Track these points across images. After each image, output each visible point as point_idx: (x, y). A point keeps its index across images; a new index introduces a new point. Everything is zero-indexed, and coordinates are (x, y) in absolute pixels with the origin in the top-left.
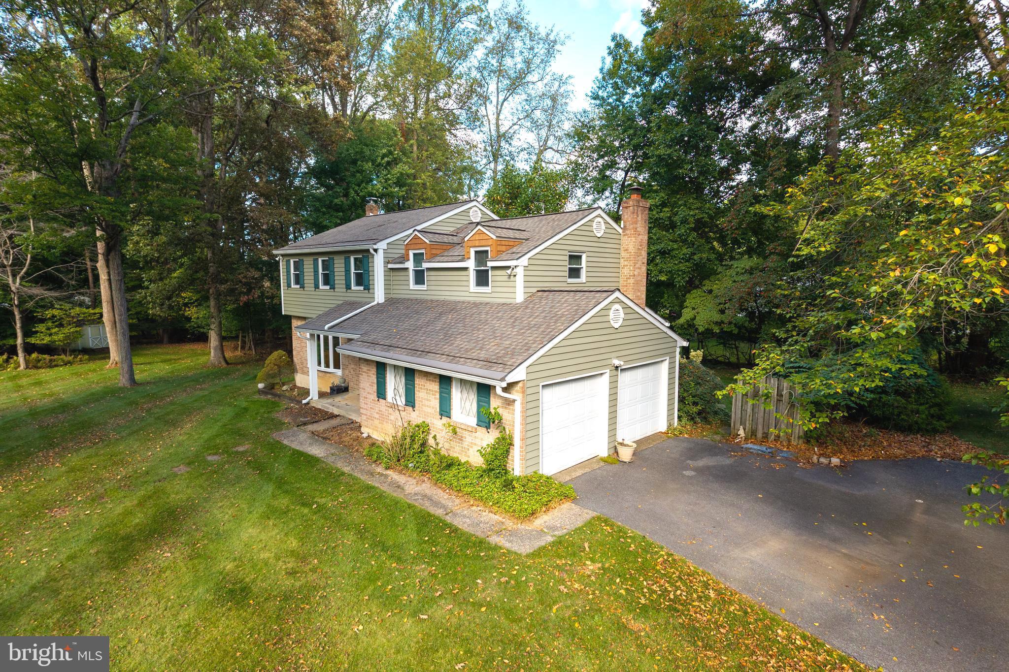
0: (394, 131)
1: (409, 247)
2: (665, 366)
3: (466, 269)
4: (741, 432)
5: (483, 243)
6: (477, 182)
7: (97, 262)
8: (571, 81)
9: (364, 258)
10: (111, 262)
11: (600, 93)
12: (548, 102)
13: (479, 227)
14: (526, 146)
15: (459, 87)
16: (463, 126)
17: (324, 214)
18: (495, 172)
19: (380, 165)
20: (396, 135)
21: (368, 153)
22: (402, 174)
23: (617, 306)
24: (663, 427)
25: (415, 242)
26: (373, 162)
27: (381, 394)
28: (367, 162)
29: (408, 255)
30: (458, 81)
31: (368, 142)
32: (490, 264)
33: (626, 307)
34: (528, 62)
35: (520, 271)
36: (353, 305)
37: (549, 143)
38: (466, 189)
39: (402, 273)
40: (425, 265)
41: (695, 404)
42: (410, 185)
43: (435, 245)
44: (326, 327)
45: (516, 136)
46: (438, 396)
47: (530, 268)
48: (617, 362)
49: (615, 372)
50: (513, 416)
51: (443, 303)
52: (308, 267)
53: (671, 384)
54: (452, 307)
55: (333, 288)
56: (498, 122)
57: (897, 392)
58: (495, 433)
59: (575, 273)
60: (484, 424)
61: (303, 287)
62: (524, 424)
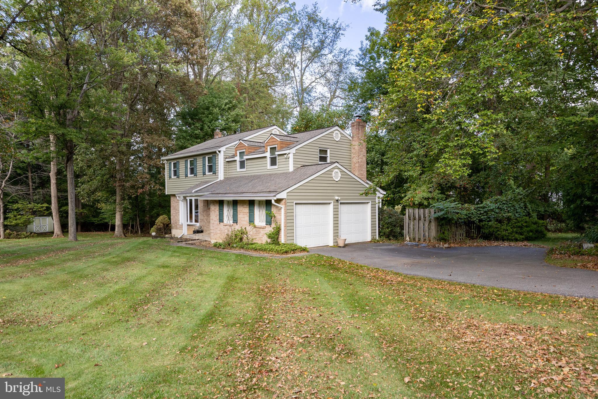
0: (233, 89)
1: (237, 149)
2: (369, 206)
3: (265, 157)
4: (408, 239)
5: (274, 143)
7: (50, 172)
8: (352, 53)
9: (212, 156)
10: (68, 167)
11: (361, 62)
12: (335, 67)
13: (272, 135)
14: (320, 96)
15: (277, 59)
16: (279, 84)
17: (188, 140)
19: (223, 109)
20: (235, 91)
21: (216, 102)
22: (237, 115)
23: (336, 170)
24: (369, 239)
25: (241, 147)
26: (220, 108)
27: (221, 220)
28: (216, 107)
29: (236, 153)
30: (275, 56)
31: (217, 96)
32: (277, 153)
33: (342, 171)
34: (322, 42)
35: (291, 156)
36: (207, 182)
39: (233, 163)
40: (245, 157)
41: (388, 228)
42: (243, 123)
43: (250, 147)
44: (193, 191)
46: (248, 215)
47: (297, 154)
48: (337, 198)
49: (336, 204)
50: (281, 216)
51: (254, 176)
52: (182, 165)
53: (373, 216)
54: (258, 177)
55: (196, 175)
56: (302, 79)
57: (497, 220)
58: (273, 225)
59: (323, 159)
60: (269, 222)
61: (178, 177)
62: (286, 219)
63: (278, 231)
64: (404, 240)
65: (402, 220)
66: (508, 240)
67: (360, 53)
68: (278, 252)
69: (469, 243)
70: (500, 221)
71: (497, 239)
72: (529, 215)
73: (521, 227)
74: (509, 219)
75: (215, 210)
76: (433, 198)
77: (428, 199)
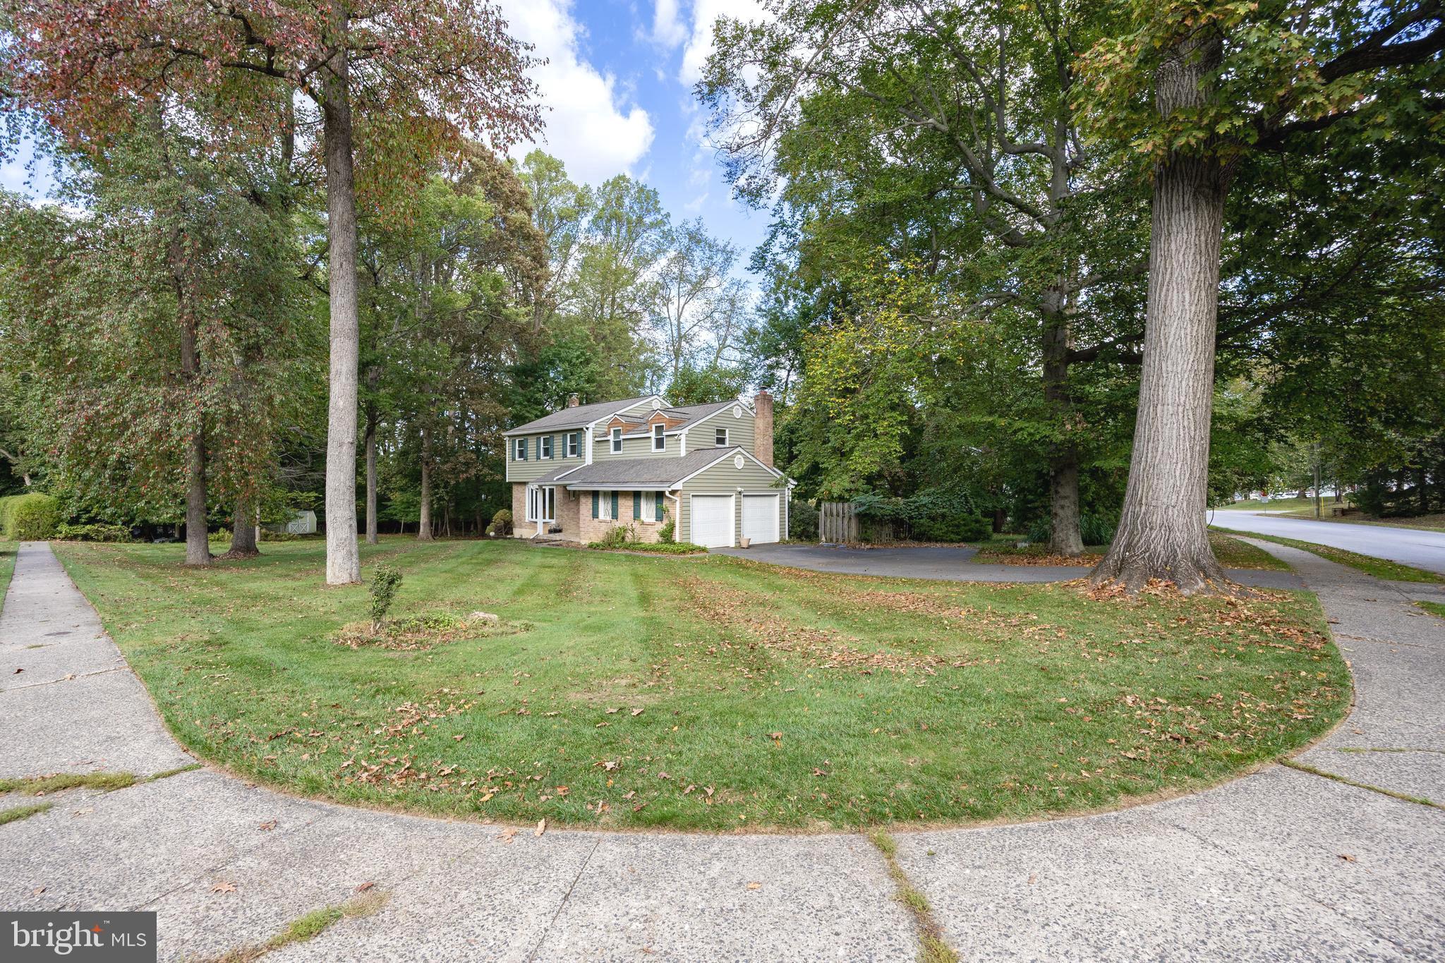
1: (610, 425)
2: (777, 499)
3: (649, 438)
4: (823, 539)
5: (661, 421)
6: (660, 377)
9: (576, 435)
11: (763, 306)
12: (725, 305)
13: (659, 412)
14: (705, 346)
18: (676, 368)
23: (738, 456)
24: (777, 540)
25: (615, 422)
27: (595, 515)
29: (610, 431)
32: (665, 434)
33: (746, 457)
34: (707, 269)
35: (683, 438)
36: (570, 466)
37: (728, 342)
38: (648, 383)
39: (606, 444)
40: (621, 437)
41: (800, 526)
42: (600, 382)
43: (628, 423)
44: (555, 479)
45: (696, 338)
46: (632, 509)
47: (690, 435)
48: (739, 489)
49: (739, 496)
50: (676, 511)
51: (634, 461)
52: (531, 445)
53: (782, 511)
54: (640, 462)
55: (552, 457)
56: (679, 323)
57: (930, 518)
58: (666, 521)
59: (721, 441)
60: (659, 518)
61: (526, 459)
62: (681, 514)
63: (672, 527)
64: (819, 541)
65: (817, 517)
66: (942, 541)
67: (763, 294)
68: (674, 552)
69: (895, 544)
70: (933, 519)
71: (929, 540)
72: (971, 512)
73: (958, 526)
74: (944, 516)
75: (586, 505)
76: (857, 490)
77: (849, 491)
